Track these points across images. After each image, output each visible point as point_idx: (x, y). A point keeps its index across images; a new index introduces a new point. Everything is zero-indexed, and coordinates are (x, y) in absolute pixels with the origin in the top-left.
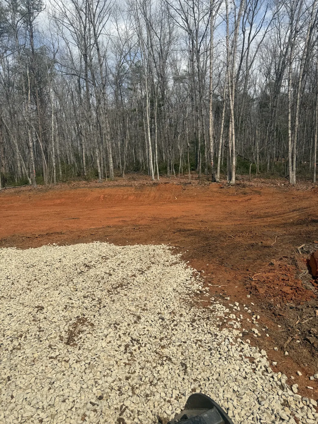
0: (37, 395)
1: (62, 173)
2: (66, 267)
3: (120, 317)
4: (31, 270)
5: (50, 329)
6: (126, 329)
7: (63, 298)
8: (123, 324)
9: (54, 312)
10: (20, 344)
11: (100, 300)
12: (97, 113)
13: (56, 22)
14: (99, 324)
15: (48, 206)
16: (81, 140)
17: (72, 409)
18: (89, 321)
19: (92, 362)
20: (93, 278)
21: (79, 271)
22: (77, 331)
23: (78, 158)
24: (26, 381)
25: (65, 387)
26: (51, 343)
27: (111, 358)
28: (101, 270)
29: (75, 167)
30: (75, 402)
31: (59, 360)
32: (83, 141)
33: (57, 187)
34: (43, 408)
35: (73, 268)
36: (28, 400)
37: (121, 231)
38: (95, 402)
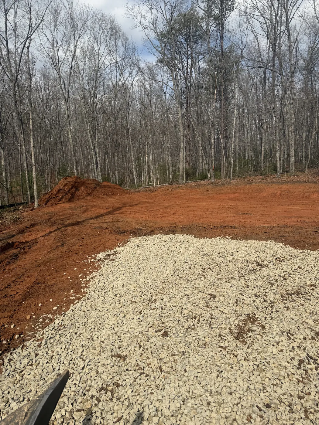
0: (206, 378)
1: (239, 168)
2: (238, 261)
3: (294, 327)
4: (206, 258)
5: (221, 318)
6: (302, 342)
7: (234, 292)
8: (298, 337)
9: (225, 304)
10: (194, 325)
11: (273, 303)
12: (281, 104)
13: (247, 17)
14: (270, 328)
15: (223, 199)
16: (261, 134)
17: (238, 405)
18: (260, 322)
19: (260, 366)
20: (266, 278)
21: (251, 268)
22: (246, 329)
23: (256, 152)
24: (198, 361)
25: (232, 380)
26: (221, 333)
27: (282, 369)
28: (275, 272)
29: (252, 162)
30: (242, 399)
31: (228, 352)
32: (263, 135)
33: (233, 181)
34: (211, 393)
35: (245, 264)
36: (198, 379)
37: (299, 233)
38: (262, 408)
